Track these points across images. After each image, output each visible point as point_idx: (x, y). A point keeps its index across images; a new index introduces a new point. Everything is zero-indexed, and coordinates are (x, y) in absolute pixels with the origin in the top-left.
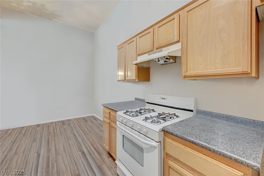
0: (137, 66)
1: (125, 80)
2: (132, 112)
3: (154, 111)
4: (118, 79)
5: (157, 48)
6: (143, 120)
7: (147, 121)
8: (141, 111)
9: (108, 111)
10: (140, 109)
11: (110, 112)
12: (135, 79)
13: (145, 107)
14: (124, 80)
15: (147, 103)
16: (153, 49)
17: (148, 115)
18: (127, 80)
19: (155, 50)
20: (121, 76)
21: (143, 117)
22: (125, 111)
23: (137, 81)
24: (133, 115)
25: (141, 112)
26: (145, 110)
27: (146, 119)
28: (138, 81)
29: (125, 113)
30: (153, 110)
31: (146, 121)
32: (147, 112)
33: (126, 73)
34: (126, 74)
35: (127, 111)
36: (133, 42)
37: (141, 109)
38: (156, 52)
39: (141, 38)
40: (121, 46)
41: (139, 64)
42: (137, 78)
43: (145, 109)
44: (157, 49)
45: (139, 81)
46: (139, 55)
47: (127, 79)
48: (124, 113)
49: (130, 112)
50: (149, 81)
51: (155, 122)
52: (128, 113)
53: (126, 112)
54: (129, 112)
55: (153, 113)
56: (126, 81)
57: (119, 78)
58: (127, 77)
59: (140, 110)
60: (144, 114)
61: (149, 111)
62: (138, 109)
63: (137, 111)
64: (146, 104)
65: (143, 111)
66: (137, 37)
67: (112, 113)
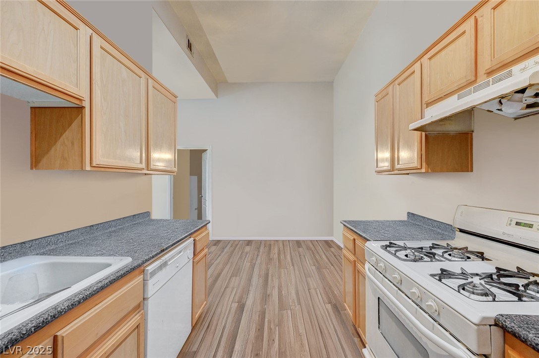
0: (424, 134)
1: (393, 169)
2: (405, 248)
3: (483, 259)
4: (378, 169)
5: (488, 71)
6: (433, 275)
7: (443, 280)
8: (433, 251)
9: (351, 236)
10: (433, 244)
11: (354, 240)
12: (419, 167)
13: (450, 242)
14: (389, 171)
15: (461, 231)
16: (473, 79)
17: (455, 266)
18: (399, 170)
19: (482, 80)
20: (383, 160)
21: (435, 267)
22: (387, 243)
23: (423, 170)
24: (406, 256)
25: (434, 254)
26: (449, 250)
27: (444, 274)
28: (427, 172)
29: (385, 247)
30: (482, 254)
31: (440, 280)
32: (457, 257)
33: (396, 153)
34: (396, 156)
35: (391, 243)
36: (412, 77)
37: (436, 245)
38: (487, 84)
39: (433, 60)
40: (384, 93)
41: (429, 129)
42: (424, 164)
43: (449, 248)
44: (489, 73)
45: (430, 171)
46: (429, 104)
47: (397, 167)
48: (382, 247)
49: (399, 246)
50: (468, 171)
51: (475, 291)
52: (393, 250)
53: (387, 246)
54: (397, 247)
55: (479, 262)
56: (396, 172)
57: (380, 164)
58: (398, 164)
59: (431, 248)
60: (441, 261)
61: (466, 254)
62: (427, 244)
63: (422, 248)
64: (458, 233)
65: (439, 252)
66: (422, 60)
67: (359, 242)
